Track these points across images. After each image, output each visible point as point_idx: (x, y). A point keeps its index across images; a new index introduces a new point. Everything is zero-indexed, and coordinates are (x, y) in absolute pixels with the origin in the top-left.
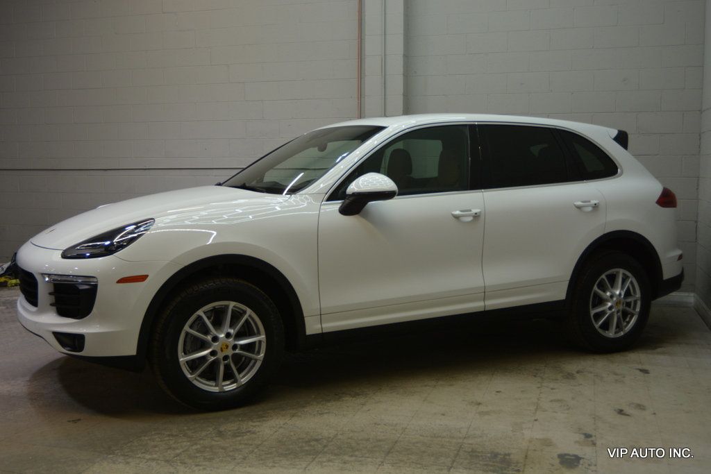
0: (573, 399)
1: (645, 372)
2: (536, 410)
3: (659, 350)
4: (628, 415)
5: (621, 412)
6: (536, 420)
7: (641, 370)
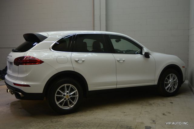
0: (151, 111)
1: (172, 103)
2: (140, 114)
3: (177, 97)
4: (166, 115)
5: (164, 114)
6: (140, 117)
7: (171, 102)
